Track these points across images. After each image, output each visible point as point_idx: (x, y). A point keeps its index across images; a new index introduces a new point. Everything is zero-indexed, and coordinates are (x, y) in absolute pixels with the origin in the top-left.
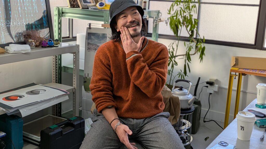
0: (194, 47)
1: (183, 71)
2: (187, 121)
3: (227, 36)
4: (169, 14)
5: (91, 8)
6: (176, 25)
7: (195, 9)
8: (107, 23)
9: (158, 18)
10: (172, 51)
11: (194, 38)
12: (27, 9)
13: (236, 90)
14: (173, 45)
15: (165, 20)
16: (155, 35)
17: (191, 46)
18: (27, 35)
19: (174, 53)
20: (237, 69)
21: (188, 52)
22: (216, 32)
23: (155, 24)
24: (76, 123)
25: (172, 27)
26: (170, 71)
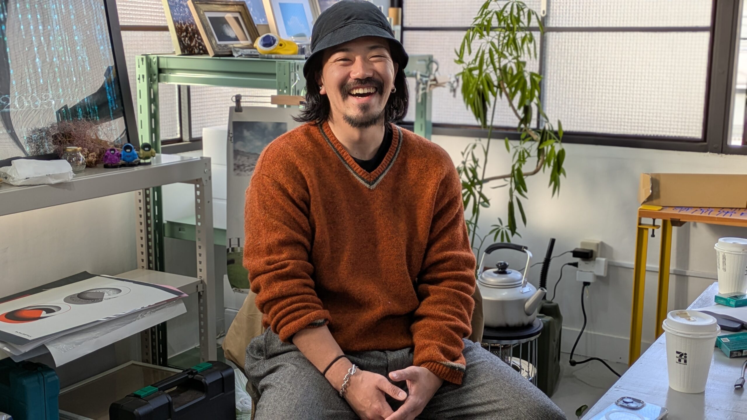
0: (534, 152)
1: (506, 222)
2: (522, 360)
3: (625, 119)
4: (461, 61)
5: (240, 53)
6: (479, 93)
7: (532, 46)
8: (285, 91)
9: (429, 77)
10: (472, 167)
11: (534, 130)
12: (58, 62)
13: (658, 270)
14: (475, 151)
15: (450, 82)
16: (421, 126)
17: (526, 151)
18: (61, 135)
19: (479, 171)
20: (655, 209)
21: (516, 167)
22: (593, 108)
23: (421, 92)
24: (209, 380)
25: (468, 97)
26: (470, 222)
